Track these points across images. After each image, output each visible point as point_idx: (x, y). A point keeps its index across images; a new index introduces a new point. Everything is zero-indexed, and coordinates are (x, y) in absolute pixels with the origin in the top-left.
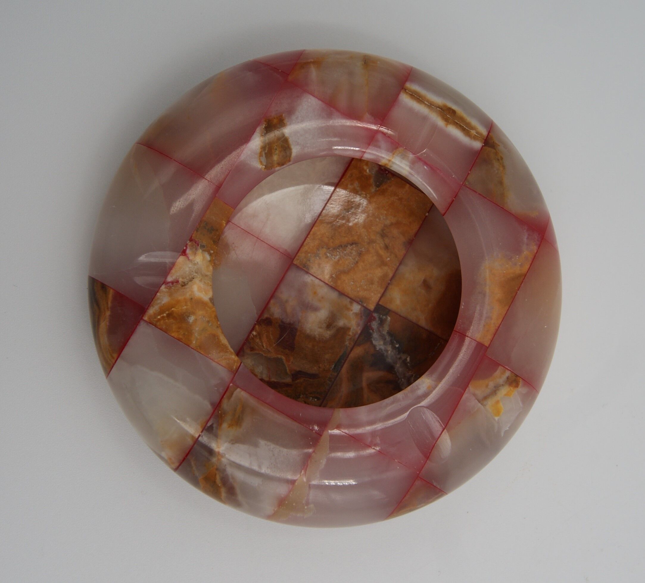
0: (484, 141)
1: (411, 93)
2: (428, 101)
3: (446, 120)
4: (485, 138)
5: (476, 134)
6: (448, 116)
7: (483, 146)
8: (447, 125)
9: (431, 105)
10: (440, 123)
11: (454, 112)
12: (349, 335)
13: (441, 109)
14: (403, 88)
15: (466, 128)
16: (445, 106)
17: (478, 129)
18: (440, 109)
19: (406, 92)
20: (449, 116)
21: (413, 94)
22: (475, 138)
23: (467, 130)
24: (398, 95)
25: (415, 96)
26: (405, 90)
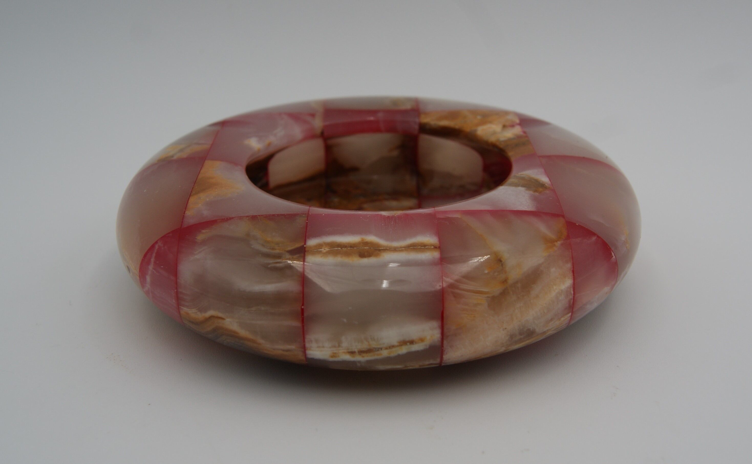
0: (307, 249)
2: (402, 251)
3: (366, 243)
4: (306, 253)
5: (321, 250)
6: (368, 248)
7: (305, 244)
8: (363, 240)
9: (395, 250)
10: (372, 238)
11: (362, 255)
13: (380, 250)
14: (439, 247)
15: (336, 249)
16: (377, 255)
17: (321, 257)
19: (433, 246)
20: (365, 248)
22: (320, 246)
23: (334, 247)
24: (440, 241)
25: (420, 247)
26: (435, 247)
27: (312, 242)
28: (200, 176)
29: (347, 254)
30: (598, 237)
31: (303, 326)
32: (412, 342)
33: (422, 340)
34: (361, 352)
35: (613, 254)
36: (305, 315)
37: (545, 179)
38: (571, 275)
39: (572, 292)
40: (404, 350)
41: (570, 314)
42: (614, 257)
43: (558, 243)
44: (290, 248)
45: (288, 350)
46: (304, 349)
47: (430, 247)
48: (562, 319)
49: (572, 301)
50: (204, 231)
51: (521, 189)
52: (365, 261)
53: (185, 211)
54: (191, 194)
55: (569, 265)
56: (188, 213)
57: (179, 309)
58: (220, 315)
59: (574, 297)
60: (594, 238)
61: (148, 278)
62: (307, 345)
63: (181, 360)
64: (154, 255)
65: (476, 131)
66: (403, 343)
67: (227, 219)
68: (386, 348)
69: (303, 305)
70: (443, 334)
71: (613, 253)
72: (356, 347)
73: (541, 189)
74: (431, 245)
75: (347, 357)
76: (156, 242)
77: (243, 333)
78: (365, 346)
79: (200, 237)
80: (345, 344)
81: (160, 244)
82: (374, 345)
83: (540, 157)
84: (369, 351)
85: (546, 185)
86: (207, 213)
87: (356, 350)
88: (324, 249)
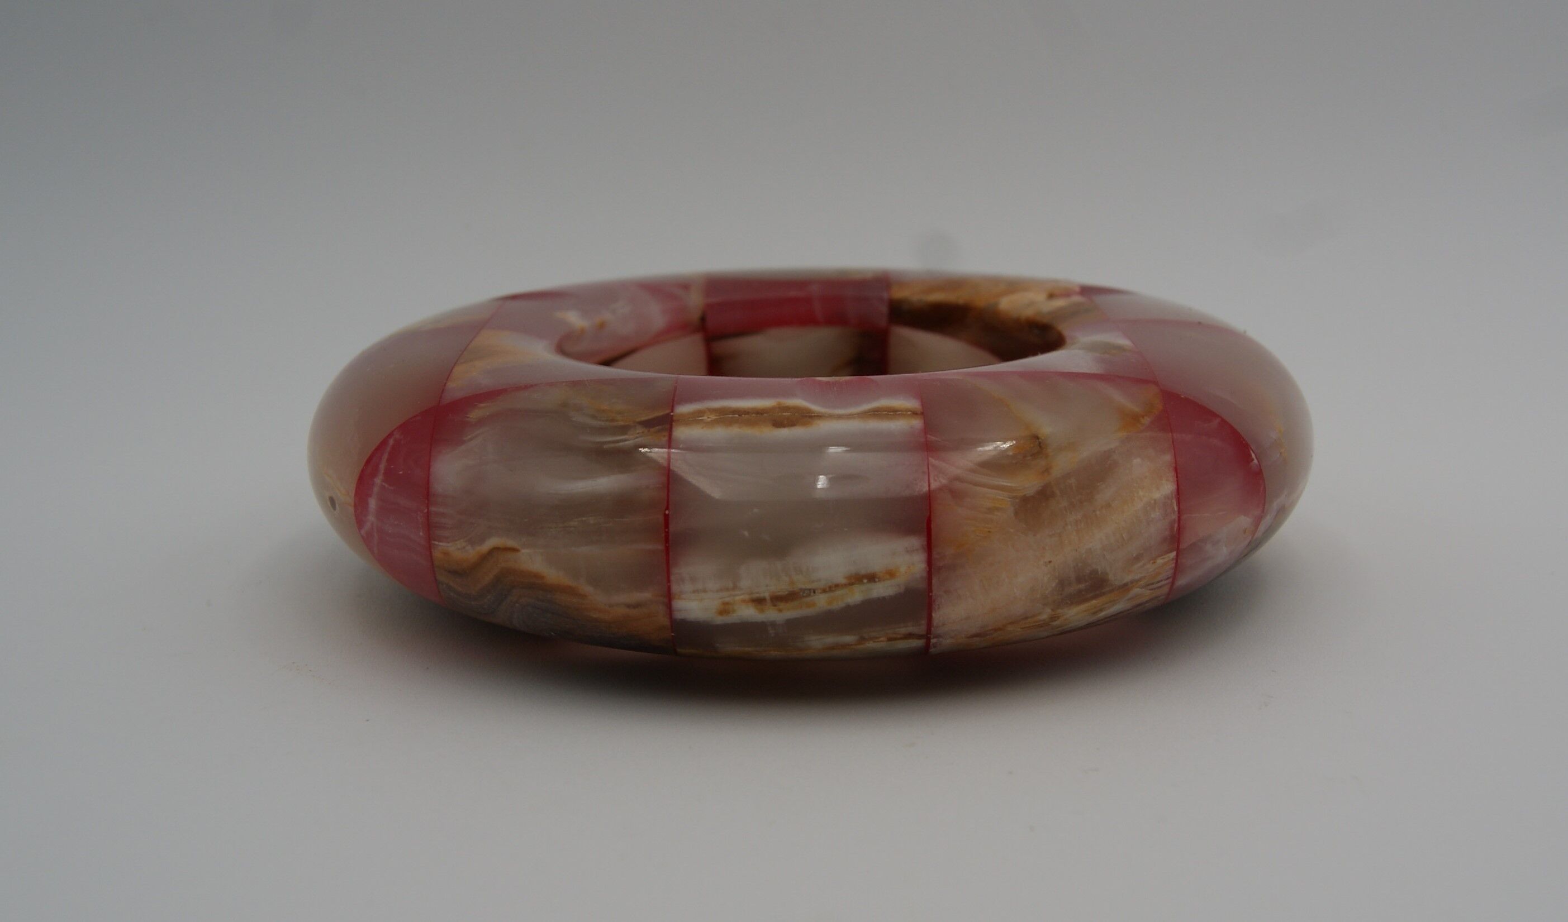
0: (674, 418)
1: (899, 412)
2: (854, 418)
3: (787, 409)
4: (673, 423)
5: (701, 419)
6: (789, 414)
7: (672, 411)
8: (780, 404)
9: (840, 417)
10: (797, 402)
11: (778, 424)
13: (811, 417)
14: (922, 413)
15: (730, 416)
16: (804, 424)
17: (703, 428)
18: (813, 415)
19: (911, 411)
20: (784, 414)
21: (892, 413)
22: (701, 413)
23: (727, 415)
24: (923, 404)
25: (886, 413)
26: (915, 414)
27: (683, 409)
29: (751, 424)
30: (1224, 422)
31: (667, 550)
32: (872, 578)
33: (891, 574)
34: (777, 599)
35: (1253, 455)
36: (672, 528)
38: (1171, 474)
39: (1176, 508)
40: (856, 596)
41: (1173, 554)
42: (1255, 461)
43: (1146, 421)
44: (643, 419)
45: (637, 606)
46: (669, 597)
47: (905, 413)
48: (1160, 561)
49: (1176, 525)
50: (482, 405)
51: (1083, 353)
52: (785, 432)
53: (446, 383)
54: (455, 364)
55: (1168, 458)
56: (451, 385)
57: (430, 547)
58: (511, 543)
59: (1179, 518)
60: (1216, 422)
61: (373, 503)
62: (675, 588)
64: (386, 456)
66: (857, 579)
67: (526, 387)
68: (824, 591)
69: (667, 508)
70: (930, 562)
71: (1254, 453)
72: (768, 587)
74: (907, 410)
75: (748, 613)
76: (390, 435)
77: (553, 575)
78: (782, 587)
79: (474, 415)
80: (745, 583)
81: (397, 436)
82: (801, 583)
83: (1119, 321)
84: (791, 597)
85: (1125, 349)
86: (486, 382)
87: (767, 595)
88: (708, 418)
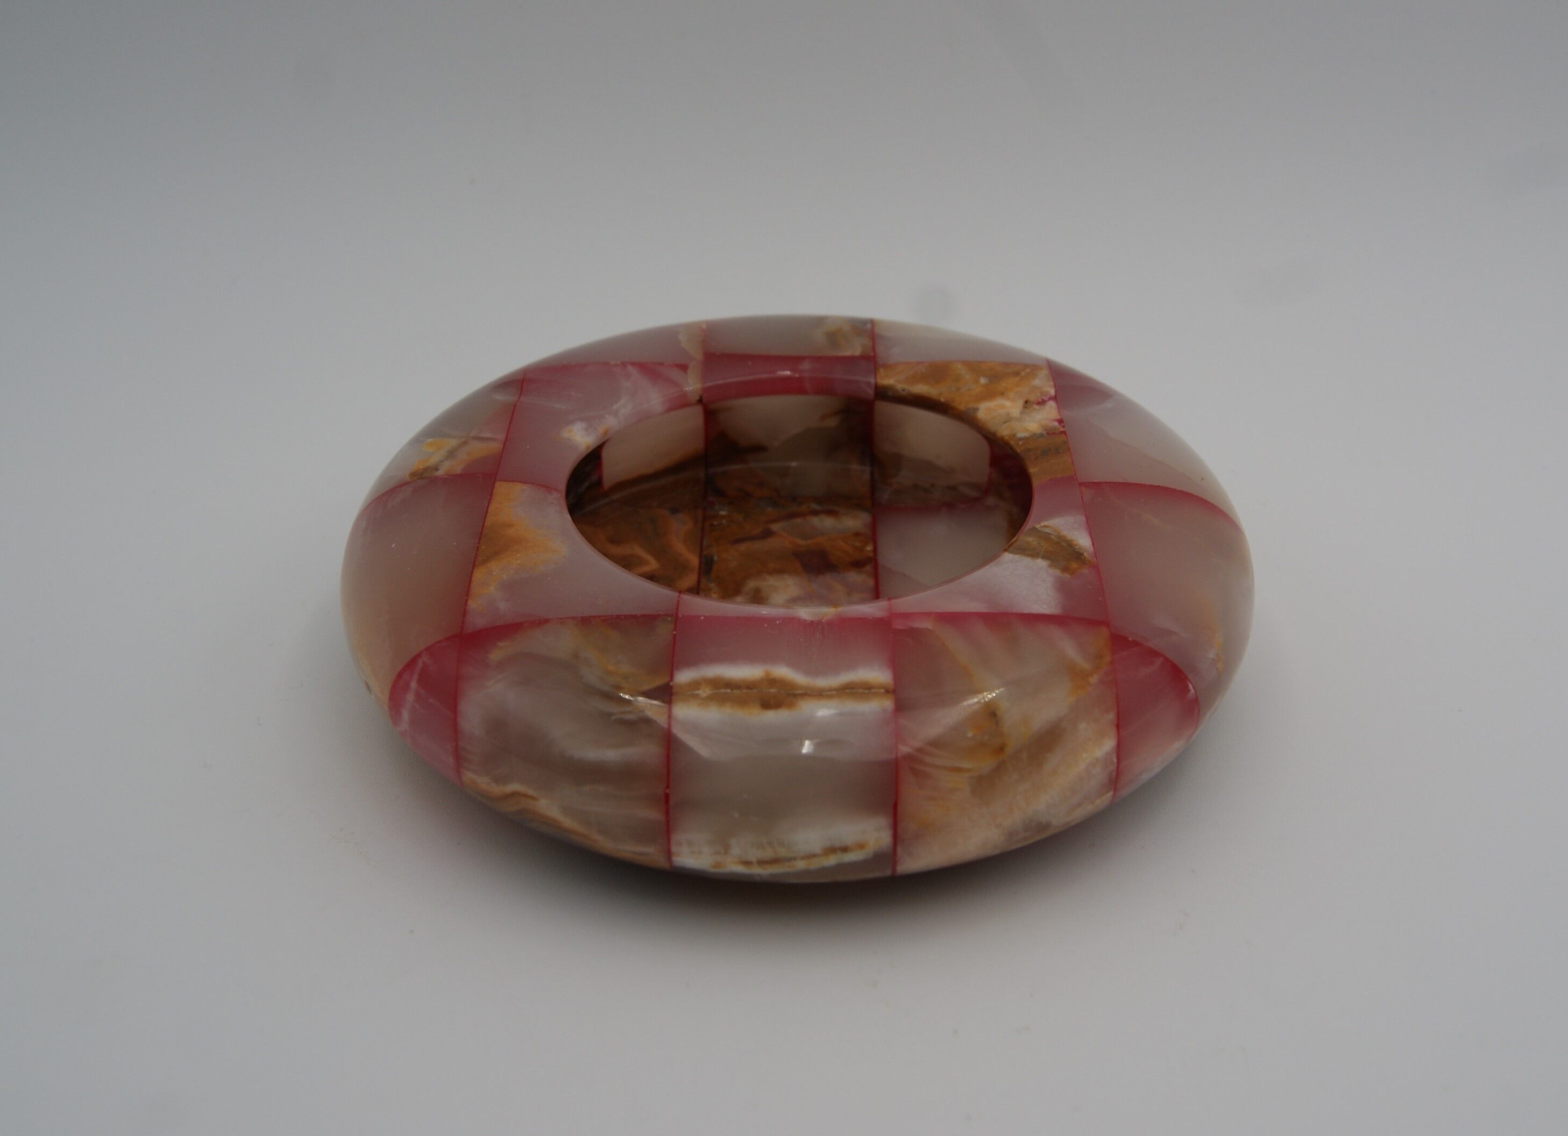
0: (674, 690)
1: (873, 690)
2: (830, 697)
3: (772, 682)
4: (673, 697)
5: (697, 692)
6: (775, 689)
7: (671, 679)
8: (767, 674)
9: (820, 694)
10: (783, 672)
11: (768, 704)
12: (715, 593)
13: (795, 696)
14: (894, 691)
15: (723, 691)
16: (790, 705)
17: (698, 706)
18: (797, 692)
19: (884, 688)
20: (772, 690)
21: (867, 691)
22: (696, 684)
23: (720, 688)
24: (896, 677)
25: (861, 691)
26: (887, 691)
27: (683, 677)
28: (489, 521)
29: (742, 702)
30: (1167, 660)
31: (668, 821)
32: (845, 849)
33: (861, 846)
34: (761, 863)
35: (1191, 686)
36: (671, 803)
37: (1083, 541)
38: (1112, 732)
39: (1115, 760)
40: (832, 860)
41: (1111, 793)
42: (1193, 691)
43: (1094, 679)
44: (646, 687)
45: (641, 854)
46: (669, 854)
47: (878, 690)
48: (1098, 802)
49: (1114, 774)
50: (501, 644)
51: (1041, 563)
52: (772, 717)
53: (466, 601)
54: (474, 562)
55: (1111, 716)
56: (473, 604)
57: (458, 772)
58: (531, 792)
59: (1118, 768)
60: (1159, 661)
61: (406, 715)
62: (674, 849)
63: (459, 843)
64: (416, 677)
65: (976, 409)
66: (832, 850)
67: (540, 622)
68: (803, 858)
69: (668, 787)
70: (895, 836)
71: (1192, 684)
72: (754, 854)
73: (1074, 565)
74: (881, 686)
75: (739, 869)
76: (419, 655)
77: (567, 822)
78: (768, 854)
79: (495, 655)
80: (736, 851)
81: (425, 658)
82: (782, 852)
83: (1081, 484)
84: (775, 861)
85: (1084, 557)
86: (505, 608)
87: (754, 860)
88: (704, 692)
